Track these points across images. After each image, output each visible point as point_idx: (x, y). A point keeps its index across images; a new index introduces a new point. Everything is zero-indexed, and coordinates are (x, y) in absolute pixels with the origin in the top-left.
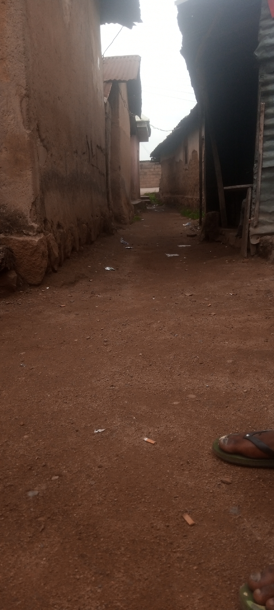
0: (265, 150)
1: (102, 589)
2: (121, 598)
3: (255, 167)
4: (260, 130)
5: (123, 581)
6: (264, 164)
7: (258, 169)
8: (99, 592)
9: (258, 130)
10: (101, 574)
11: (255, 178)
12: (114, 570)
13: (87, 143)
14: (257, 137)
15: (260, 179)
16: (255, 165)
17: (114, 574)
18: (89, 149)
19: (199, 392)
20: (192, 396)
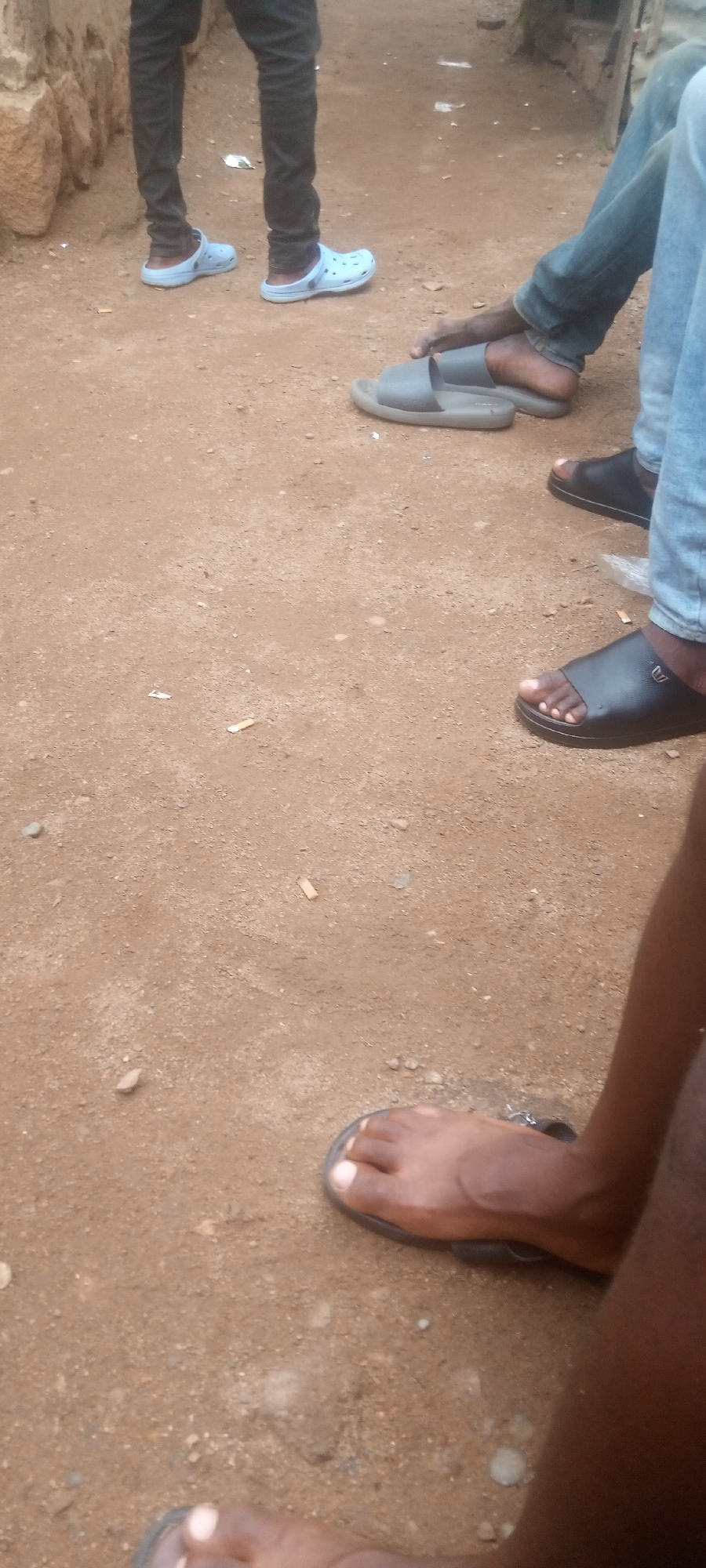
1: (155, 1009)
2: (185, 1023)
5: (191, 998)
8: (150, 1014)
10: (156, 985)
12: (179, 979)
17: (178, 985)
19: (393, 610)
20: (377, 621)
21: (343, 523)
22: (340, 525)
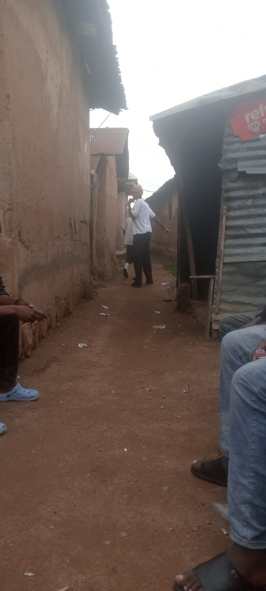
0: (226, 247)
3: (217, 261)
4: (222, 229)
6: (225, 259)
7: (220, 263)
9: (220, 229)
11: (217, 270)
13: (71, 223)
14: (219, 235)
15: (221, 272)
16: (217, 259)
18: (72, 228)
19: (130, 529)
20: (124, 534)
21: (111, 488)
22: (110, 489)
